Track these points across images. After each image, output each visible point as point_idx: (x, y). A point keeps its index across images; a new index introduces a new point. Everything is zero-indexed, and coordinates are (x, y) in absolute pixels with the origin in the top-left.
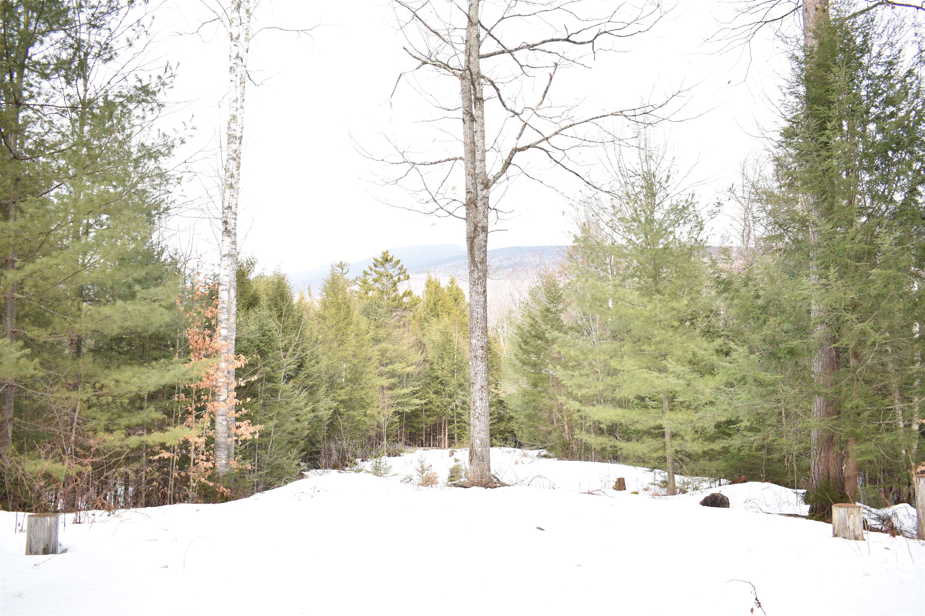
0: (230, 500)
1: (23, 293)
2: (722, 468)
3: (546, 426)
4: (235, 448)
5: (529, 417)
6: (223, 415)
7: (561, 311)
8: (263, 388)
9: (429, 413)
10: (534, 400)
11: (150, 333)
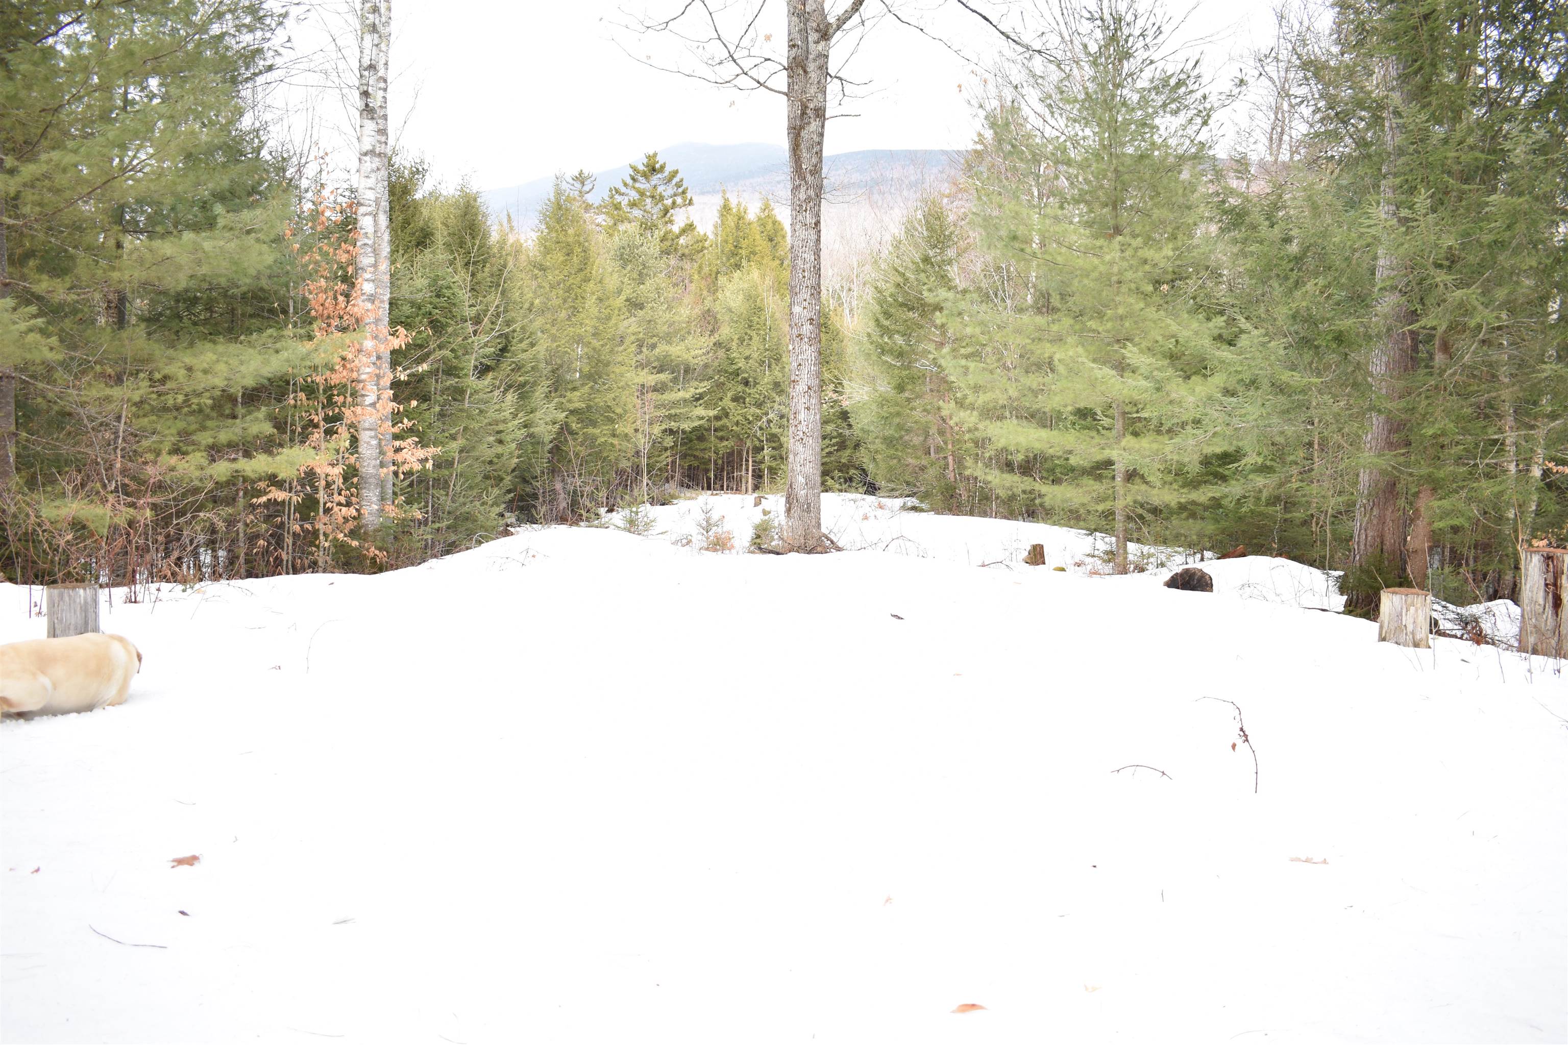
0: (387, 570)
1: (17, 217)
2: (1207, 533)
3: (917, 458)
4: (394, 485)
5: (889, 442)
6: (371, 430)
7: (950, 262)
8: (439, 386)
9: (722, 434)
10: (898, 414)
11: (244, 289)
